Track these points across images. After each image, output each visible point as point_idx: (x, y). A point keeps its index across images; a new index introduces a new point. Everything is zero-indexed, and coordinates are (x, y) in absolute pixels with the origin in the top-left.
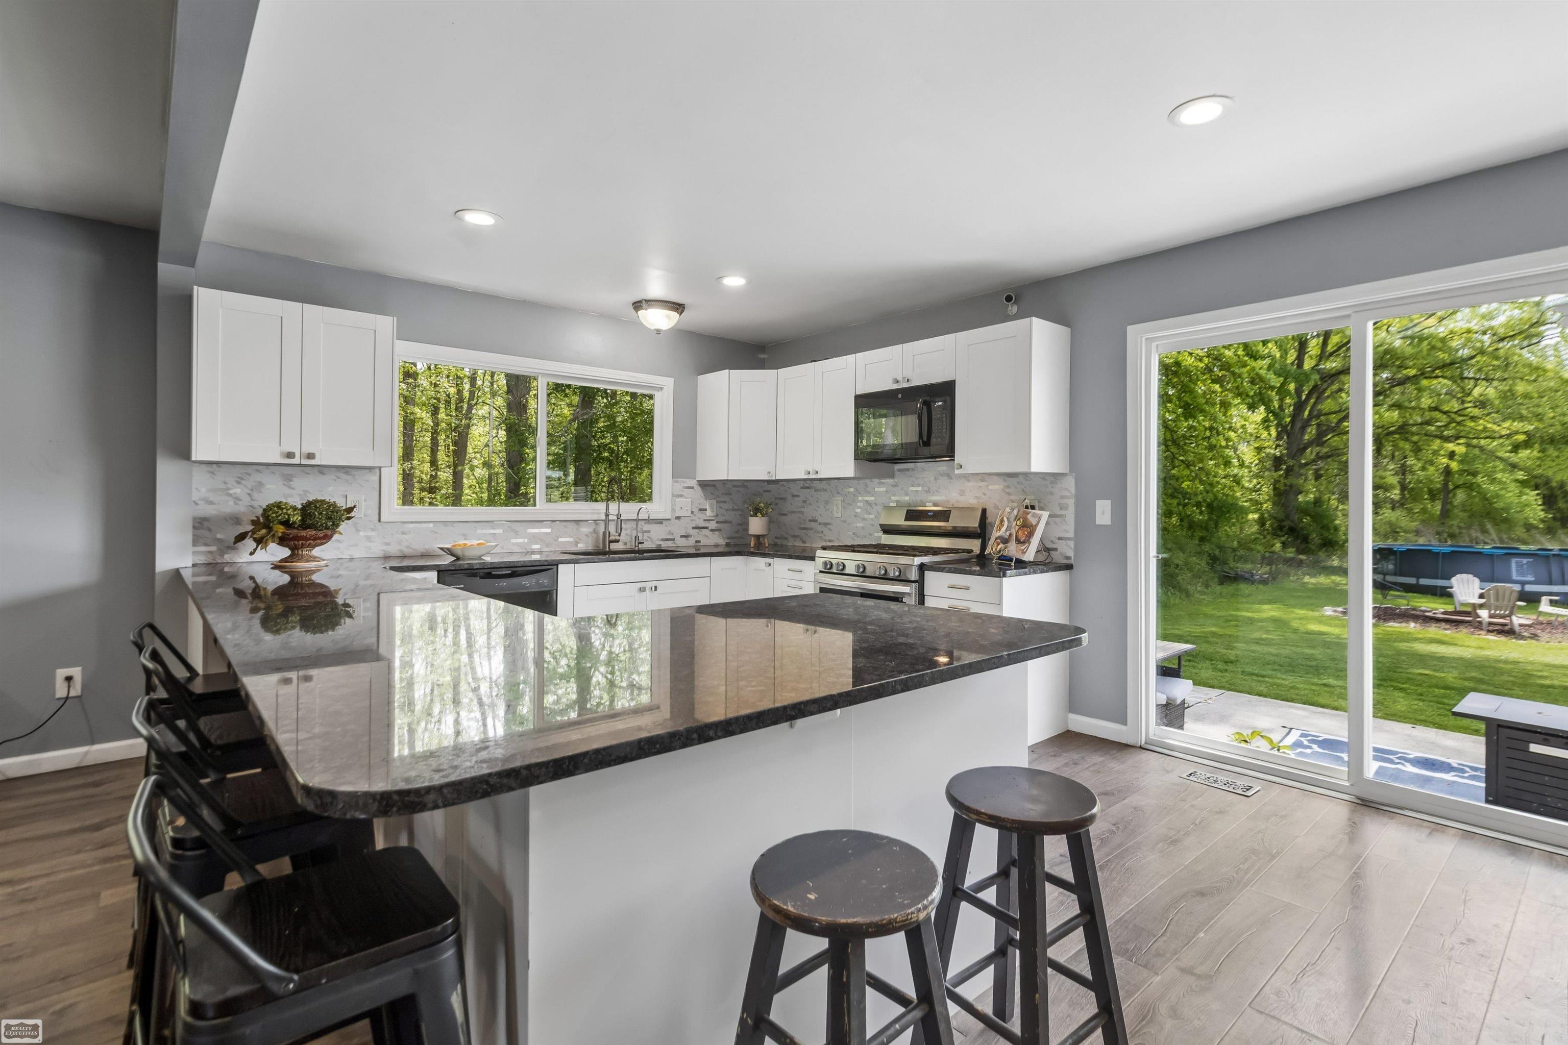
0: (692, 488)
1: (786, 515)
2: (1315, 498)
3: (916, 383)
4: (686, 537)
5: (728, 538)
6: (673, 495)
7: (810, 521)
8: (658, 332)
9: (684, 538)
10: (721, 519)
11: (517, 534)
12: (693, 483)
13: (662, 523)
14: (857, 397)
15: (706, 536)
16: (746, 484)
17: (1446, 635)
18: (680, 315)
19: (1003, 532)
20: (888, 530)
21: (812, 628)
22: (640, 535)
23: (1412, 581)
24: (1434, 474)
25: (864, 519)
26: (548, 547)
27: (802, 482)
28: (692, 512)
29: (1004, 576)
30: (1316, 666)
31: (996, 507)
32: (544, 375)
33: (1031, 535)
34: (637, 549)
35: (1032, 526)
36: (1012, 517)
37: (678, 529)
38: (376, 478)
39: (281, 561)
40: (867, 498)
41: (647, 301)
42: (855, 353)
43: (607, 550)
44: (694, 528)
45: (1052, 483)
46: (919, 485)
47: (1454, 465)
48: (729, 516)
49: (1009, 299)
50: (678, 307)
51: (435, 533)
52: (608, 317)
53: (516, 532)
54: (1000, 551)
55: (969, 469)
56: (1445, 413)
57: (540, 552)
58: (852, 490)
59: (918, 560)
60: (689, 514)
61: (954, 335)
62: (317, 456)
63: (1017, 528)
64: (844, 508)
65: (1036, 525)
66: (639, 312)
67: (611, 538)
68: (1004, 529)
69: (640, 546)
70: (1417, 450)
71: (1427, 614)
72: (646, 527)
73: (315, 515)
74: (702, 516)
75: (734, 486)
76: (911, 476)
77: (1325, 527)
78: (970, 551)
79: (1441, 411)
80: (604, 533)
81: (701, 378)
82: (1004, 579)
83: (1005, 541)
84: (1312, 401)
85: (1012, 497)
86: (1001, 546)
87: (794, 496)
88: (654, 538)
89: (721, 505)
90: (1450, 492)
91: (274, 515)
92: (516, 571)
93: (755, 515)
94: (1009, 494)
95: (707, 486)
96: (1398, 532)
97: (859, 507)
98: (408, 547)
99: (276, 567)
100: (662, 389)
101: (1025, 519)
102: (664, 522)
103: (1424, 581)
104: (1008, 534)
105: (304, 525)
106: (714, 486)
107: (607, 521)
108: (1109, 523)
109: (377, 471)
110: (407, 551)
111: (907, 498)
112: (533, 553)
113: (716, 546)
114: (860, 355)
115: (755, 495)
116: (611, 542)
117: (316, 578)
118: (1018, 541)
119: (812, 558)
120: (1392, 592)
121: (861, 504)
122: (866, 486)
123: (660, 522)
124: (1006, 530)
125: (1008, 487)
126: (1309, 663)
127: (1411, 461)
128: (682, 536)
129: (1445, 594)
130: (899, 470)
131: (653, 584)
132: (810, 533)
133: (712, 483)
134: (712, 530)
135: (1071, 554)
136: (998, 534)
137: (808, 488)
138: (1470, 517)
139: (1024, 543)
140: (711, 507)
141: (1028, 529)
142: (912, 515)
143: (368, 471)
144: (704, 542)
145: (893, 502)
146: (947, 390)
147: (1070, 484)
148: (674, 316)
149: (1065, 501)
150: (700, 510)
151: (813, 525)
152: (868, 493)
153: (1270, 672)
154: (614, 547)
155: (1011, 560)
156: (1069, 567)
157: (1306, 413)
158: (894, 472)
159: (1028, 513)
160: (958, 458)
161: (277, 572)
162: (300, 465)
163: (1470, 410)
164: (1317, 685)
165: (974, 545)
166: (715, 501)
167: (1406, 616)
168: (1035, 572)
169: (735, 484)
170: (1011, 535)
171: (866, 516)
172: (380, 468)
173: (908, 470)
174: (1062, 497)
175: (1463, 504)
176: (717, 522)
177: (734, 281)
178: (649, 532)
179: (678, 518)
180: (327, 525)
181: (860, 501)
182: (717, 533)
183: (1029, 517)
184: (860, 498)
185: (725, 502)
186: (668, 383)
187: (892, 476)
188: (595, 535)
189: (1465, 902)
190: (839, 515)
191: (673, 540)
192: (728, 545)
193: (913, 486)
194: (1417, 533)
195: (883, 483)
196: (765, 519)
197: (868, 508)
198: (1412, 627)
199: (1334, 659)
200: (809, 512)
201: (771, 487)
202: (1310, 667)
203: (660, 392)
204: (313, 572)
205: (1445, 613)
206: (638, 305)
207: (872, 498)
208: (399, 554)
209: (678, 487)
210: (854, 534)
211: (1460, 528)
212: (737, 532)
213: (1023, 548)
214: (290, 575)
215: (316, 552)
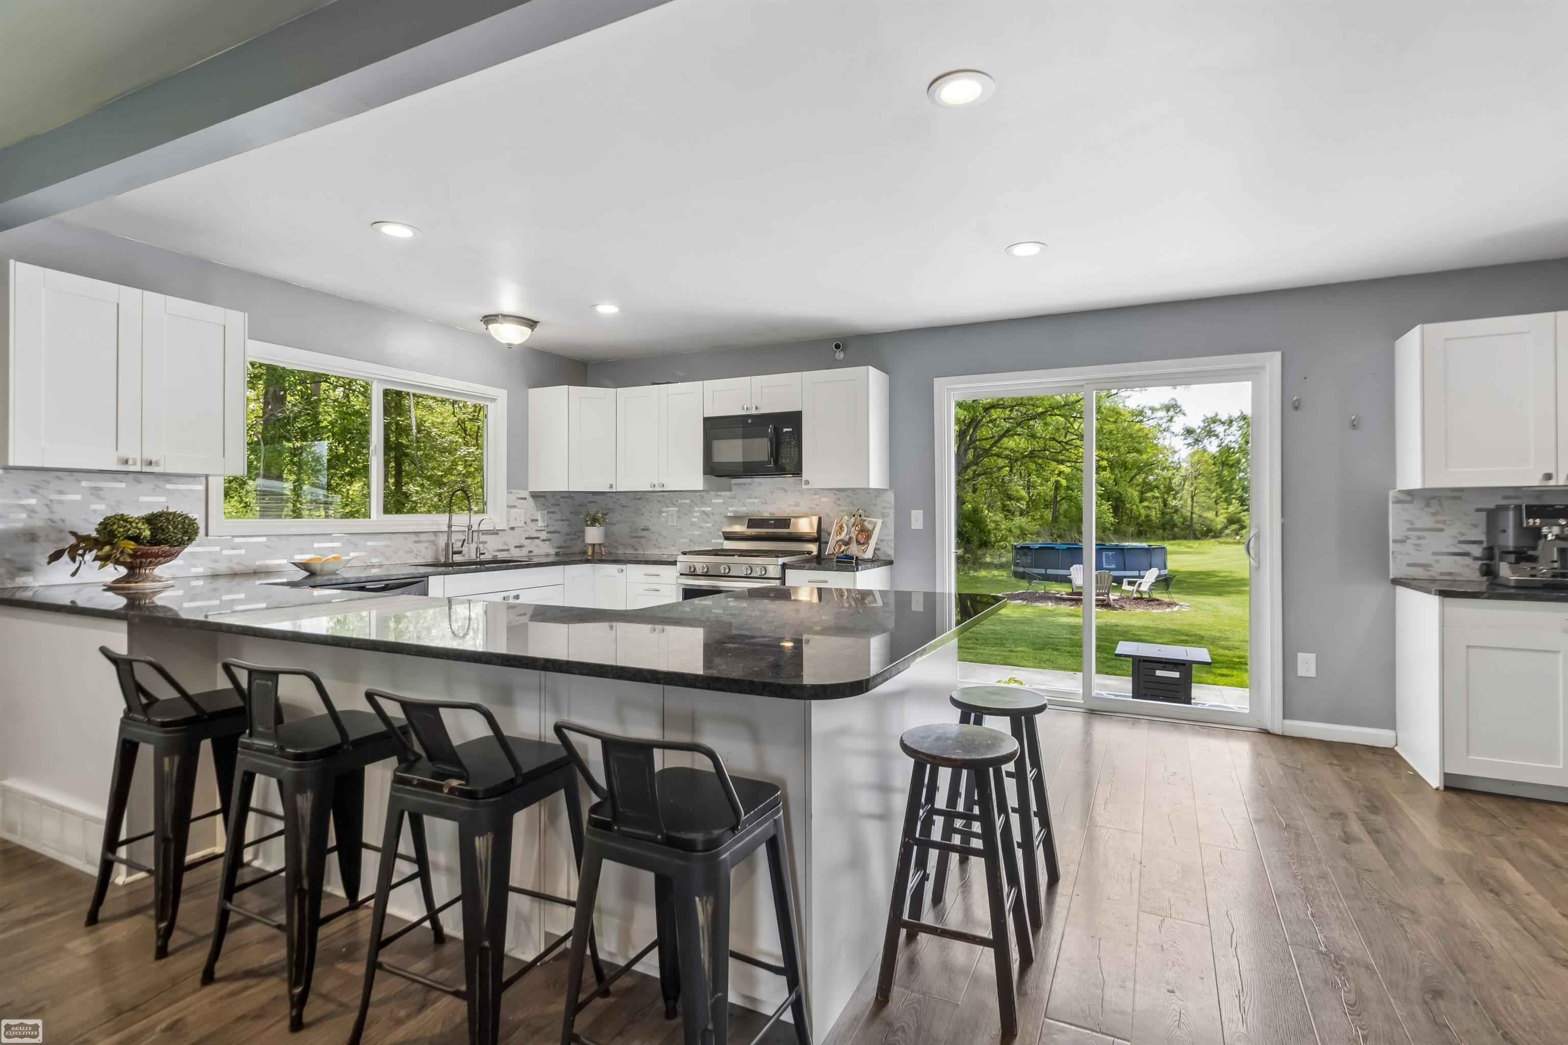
0: (525, 499)
1: (614, 524)
2: (973, 508)
3: (764, 410)
4: (520, 547)
5: (558, 548)
6: (508, 507)
7: (643, 530)
8: (510, 346)
9: (518, 549)
10: (551, 529)
11: (356, 547)
12: (525, 494)
13: (497, 534)
14: (706, 420)
15: (538, 546)
16: (573, 495)
17: (1071, 610)
18: (532, 330)
19: (844, 536)
20: (728, 537)
21: (659, 627)
22: (481, 546)
23: (1042, 571)
24: (1047, 489)
25: (701, 527)
26: (388, 560)
27: (633, 494)
28: (525, 523)
29: (857, 570)
30: (1000, 638)
31: (828, 516)
32: (380, 380)
33: (869, 537)
34: (478, 560)
35: (869, 530)
36: (851, 524)
37: (513, 539)
38: (202, 487)
39: (114, 582)
40: (703, 509)
41: (504, 316)
42: (703, 380)
43: (451, 561)
44: (527, 538)
45: (876, 496)
46: (756, 498)
47: (1064, 483)
48: (558, 526)
49: (837, 346)
50: (532, 324)
51: (269, 547)
52: (446, 326)
53: (355, 545)
54: (843, 552)
55: (816, 484)
56: (1060, 442)
57: (380, 566)
58: (688, 501)
59: (781, 561)
60: (523, 525)
61: (799, 373)
62: (162, 463)
63: (856, 532)
64: (679, 517)
65: (873, 530)
66: (490, 326)
67: (455, 549)
68: (844, 533)
69: (482, 557)
70: (1040, 468)
71: (1057, 595)
72: (483, 538)
73: (169, 529)
74: (534, 526)
75: (562, 497)
76: (748, 490)
77: (982, 531)
78: (810, 553)
79: (1057, 441)
80: (447, 545)
81: (532, 392)
82: (857, 573)
83: (847, 543)
84: (971, 431)
85: (842, 508)
86: (843, 548)
87: (623, 506)
88: (492, 548)
89: (551, 515)
90: (1057, 502)
91: (121, 530)
92: (388, 585)
93: (593, 525)
94: (839, 505)
95: (537, 496)
96: (1026, 534)
97: (695, 517)
98: (239, 564)
99: (109, 588)
100: (495, 400)
101: (863, 526)
102: (500, 533)
103: (1050, 571)
104: (848, 537)
105: (154, 541)
106: (544, 497)
107: (449, 532)
108: (922, 528)
109: (203, 479)
110: (237, 568)
111: (744, 509)
112: (373, 566)
113: (547, 555)
114: (707, 383)
115: (580, 505)
116: (454, 553)
117: (159, 600)
118: (858, 543)
119: (674, 563)
120: (1034, 581)
121: (698, 514)
122: (703, 497)
123: (495, 532)
124: (846, 535)
125: (839, 499)
126: (995, 636)
127: (1034, 478)
128: (516, 547)
129: (1067, 580)
130: (735, 484)
131: (515, 593)
132: (643, 541)
133: (543, 494)
134: (543, 540)
135: (891, 552)
136: (839, 538)
137: (640, 499)
138: (1070, 522)
139: (863, 544)
140: (542, 517)
141: (866, 534)
142: (752, 523)
143: (192, 479)
144: (536, 551)
145: (731, 512)
146: (794, 419)
147: (890, 497)
148: (527, 331)
149: (885, 511)
150: (532, 520)
151: (645, 533)
152: (706, 505)
153: (971, 646)
154: (457, 558)
155: (852, 558)
156: (890, 563)
157: (968, 438)
158: (730, 486)
159: (865, 521)
160: (806, 474)
161: (110, 594)
162: (141, 472)
163: (1074, 441)
164: (1005, 651)
165: (813, 548)
166: (545, 512)
167: (1046, 597)
168: (874, 567)
169: (563, 495)
170: (850, 538)
171: (703, 525)
172: (207, 477)
173: (745, 484)
174: (883, 508)
175: (1066, 511)
176: (548, 532)
177: (608, 309)
178: (486, 542)
179: (512, 529)
180: (183, 540)
181: (697, 512)
182: (547, 543)
183: (866, 523)
184: (696, 509)
185: (554, 513)
186: (502, 395)
187: (729, 489)
188: (434, 547)
189: (1164, 756)
190: (674, 523)
191: (508, 550)
192: (557, 554)
193: (750, 498)
194: (1038, 534)
195: (720, 496)
196: (602, 528)
197: (705, 517)
198: (1050, 605)
199: (1010, 632)
200: (642, 522)
201: (596, 498)
202: (997, 639)
203: (493, 404)
204: (155, 593)
205: (1068, 594)
206: (489, 319)
207: (708, 509)
208: (229, 572)
209: (513, 497)
210: (690, 541)
211: (1064, 530)
212: (565, 542)
213: (863, 548)
214: (127, 598)
215: (159, 571)
